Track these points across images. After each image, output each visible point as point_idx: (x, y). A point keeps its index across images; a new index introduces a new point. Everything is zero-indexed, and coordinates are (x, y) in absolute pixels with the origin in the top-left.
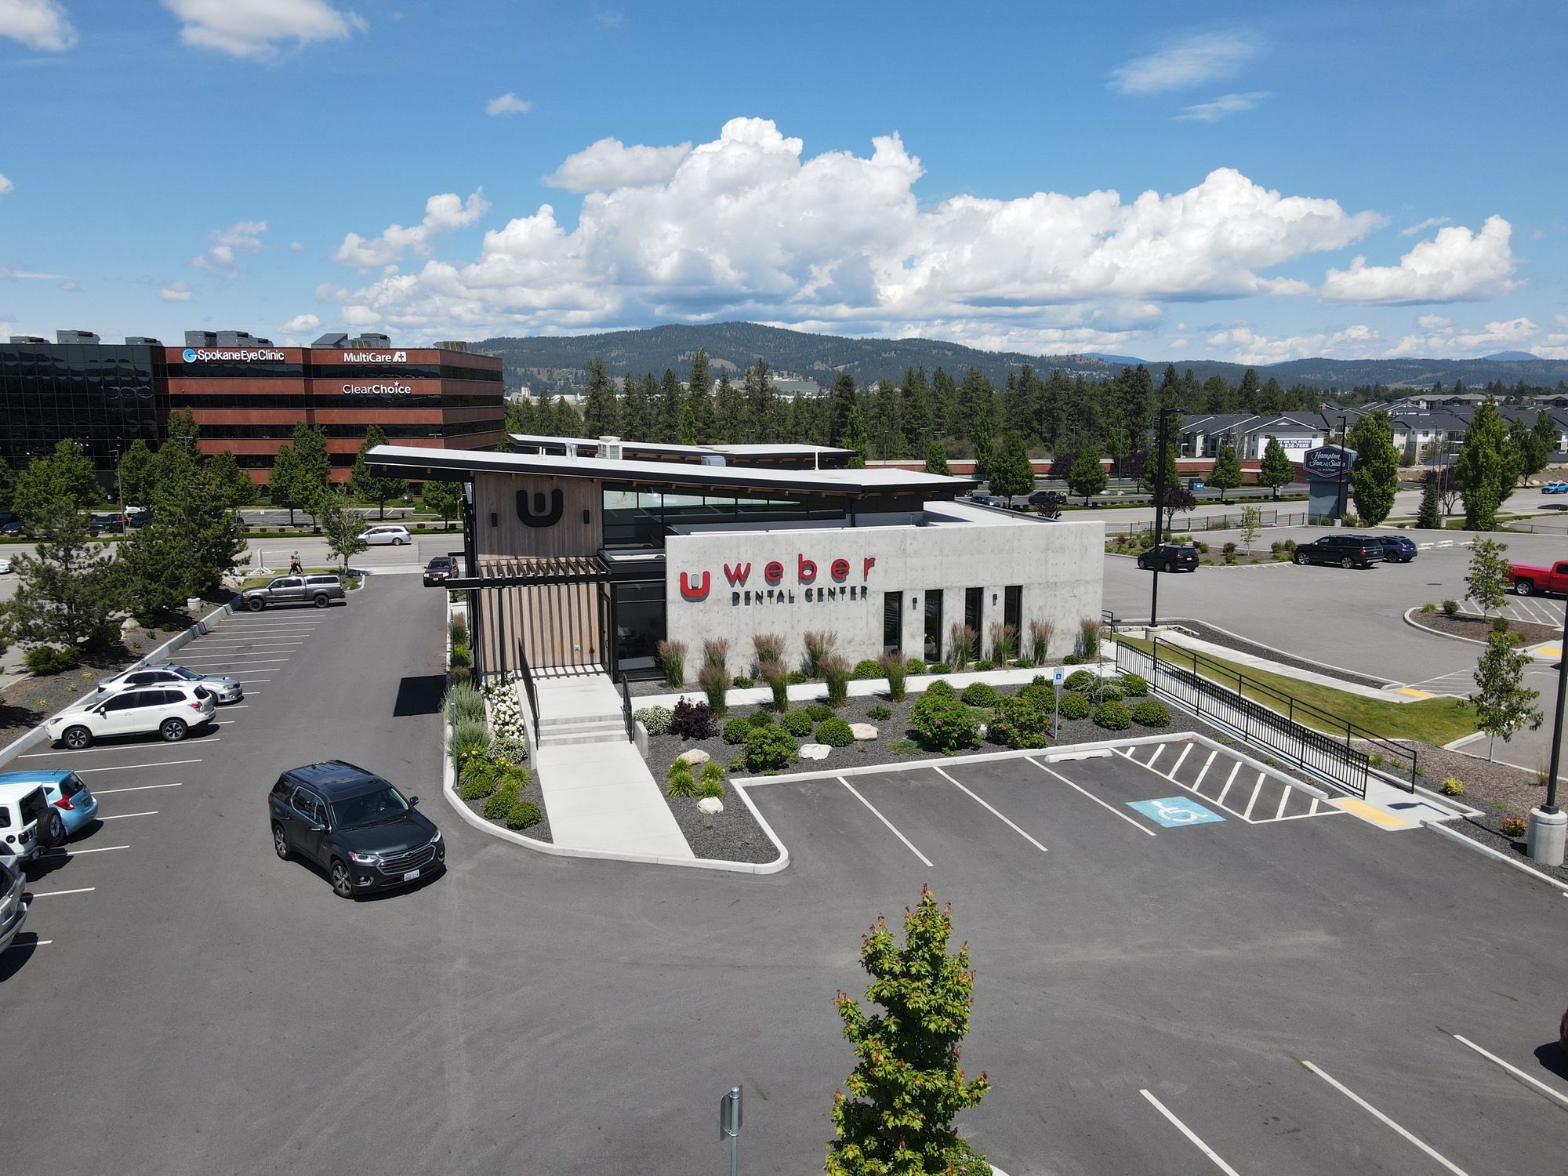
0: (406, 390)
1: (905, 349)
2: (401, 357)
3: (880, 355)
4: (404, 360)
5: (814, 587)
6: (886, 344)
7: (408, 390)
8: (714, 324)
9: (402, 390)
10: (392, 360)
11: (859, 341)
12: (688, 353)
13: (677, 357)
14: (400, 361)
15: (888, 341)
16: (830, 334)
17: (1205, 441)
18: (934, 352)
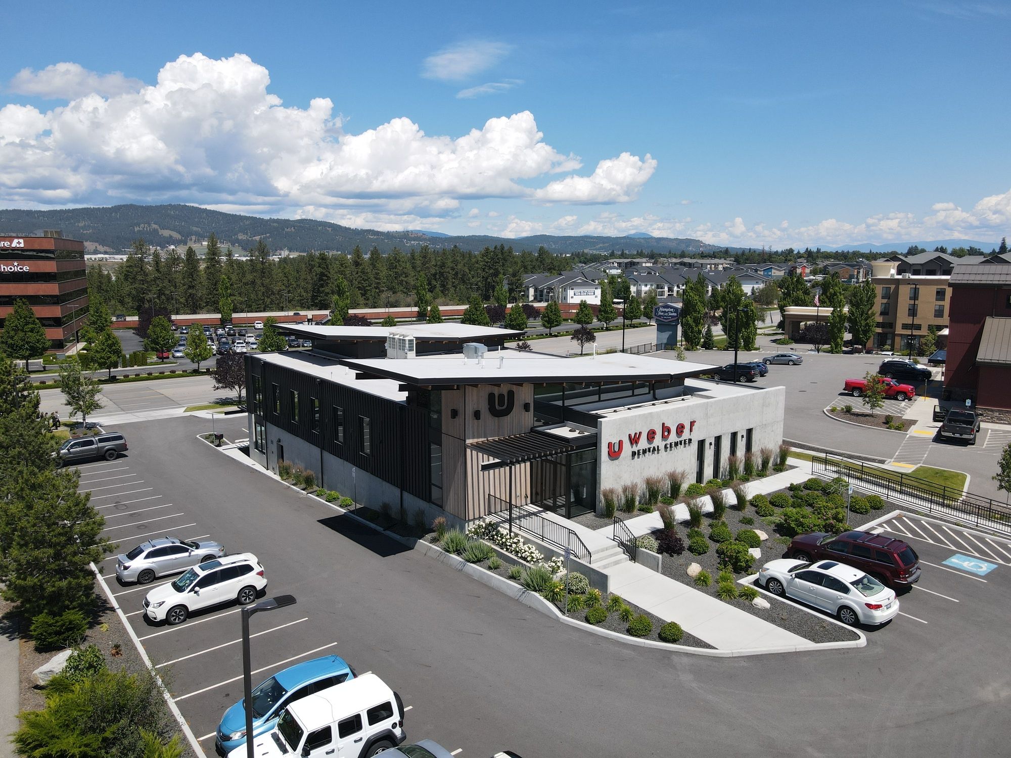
0: (24, 269)
1: (300, 226)
2: (19, 243)
3: (284, 230)
4: (22, 245)
5: (668, 442)
6: (286, 223)
7: (26, 269)
8: (161, 205)
9: (20, 268)
10: (10, 245)
11: (268, 221)
12: (142, 225)
13: (134, 228)
14: (18, 246)
15: (288, 220)
16: (248, 215)
17: (536, 291)
18: (319, 228)
